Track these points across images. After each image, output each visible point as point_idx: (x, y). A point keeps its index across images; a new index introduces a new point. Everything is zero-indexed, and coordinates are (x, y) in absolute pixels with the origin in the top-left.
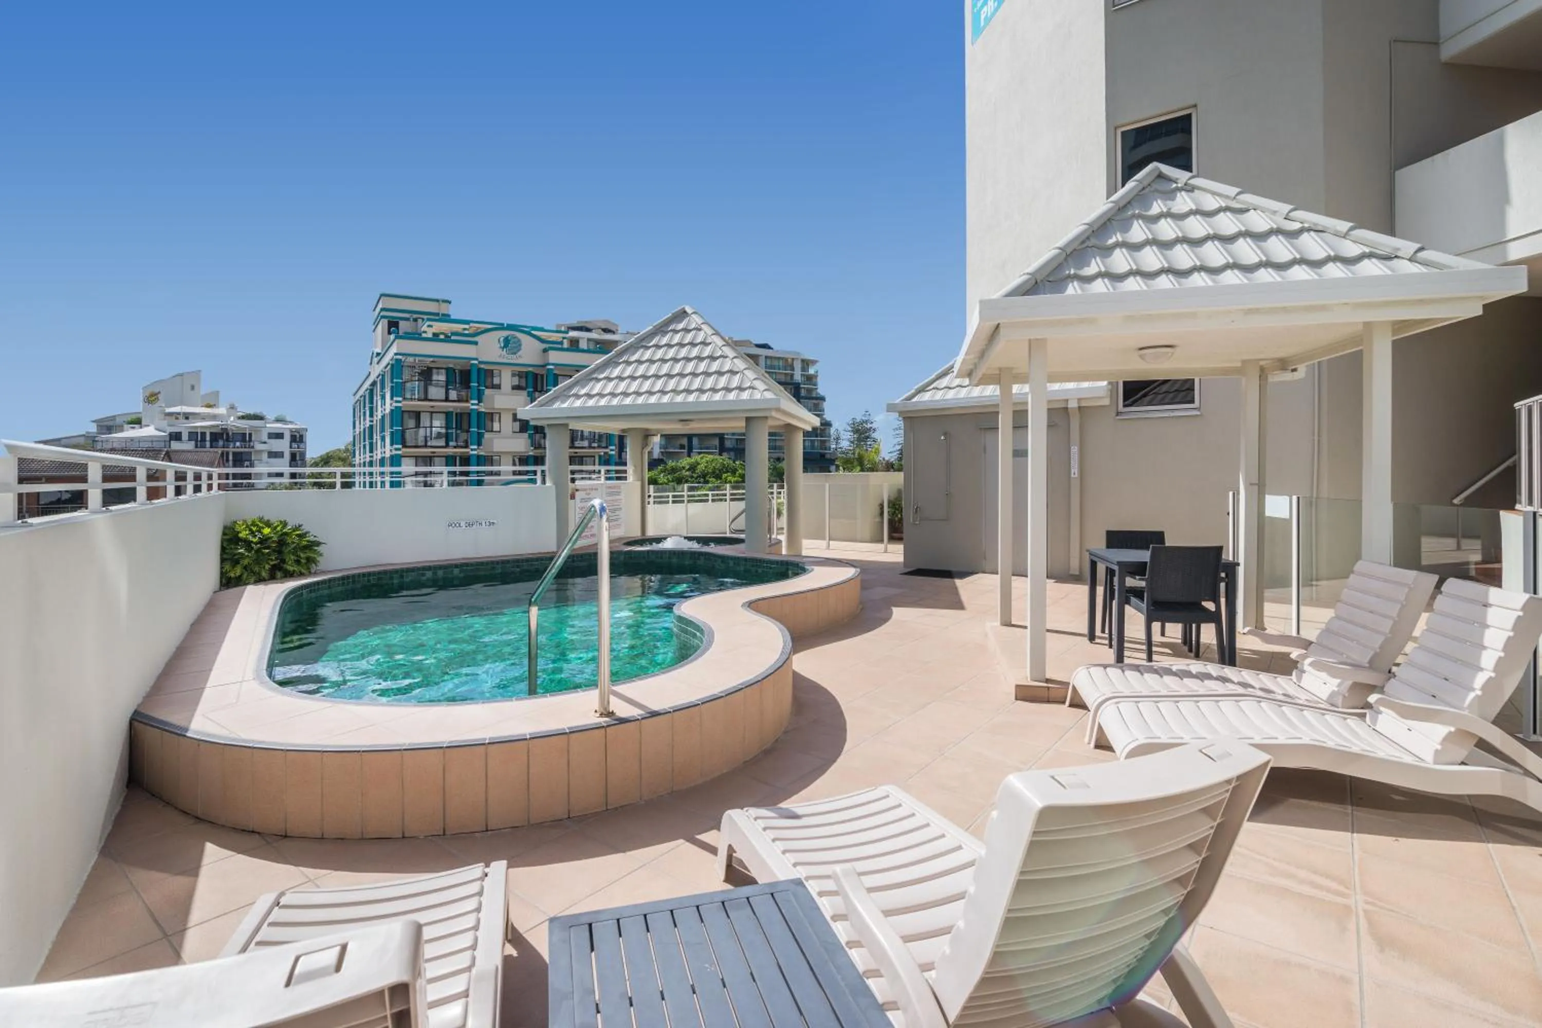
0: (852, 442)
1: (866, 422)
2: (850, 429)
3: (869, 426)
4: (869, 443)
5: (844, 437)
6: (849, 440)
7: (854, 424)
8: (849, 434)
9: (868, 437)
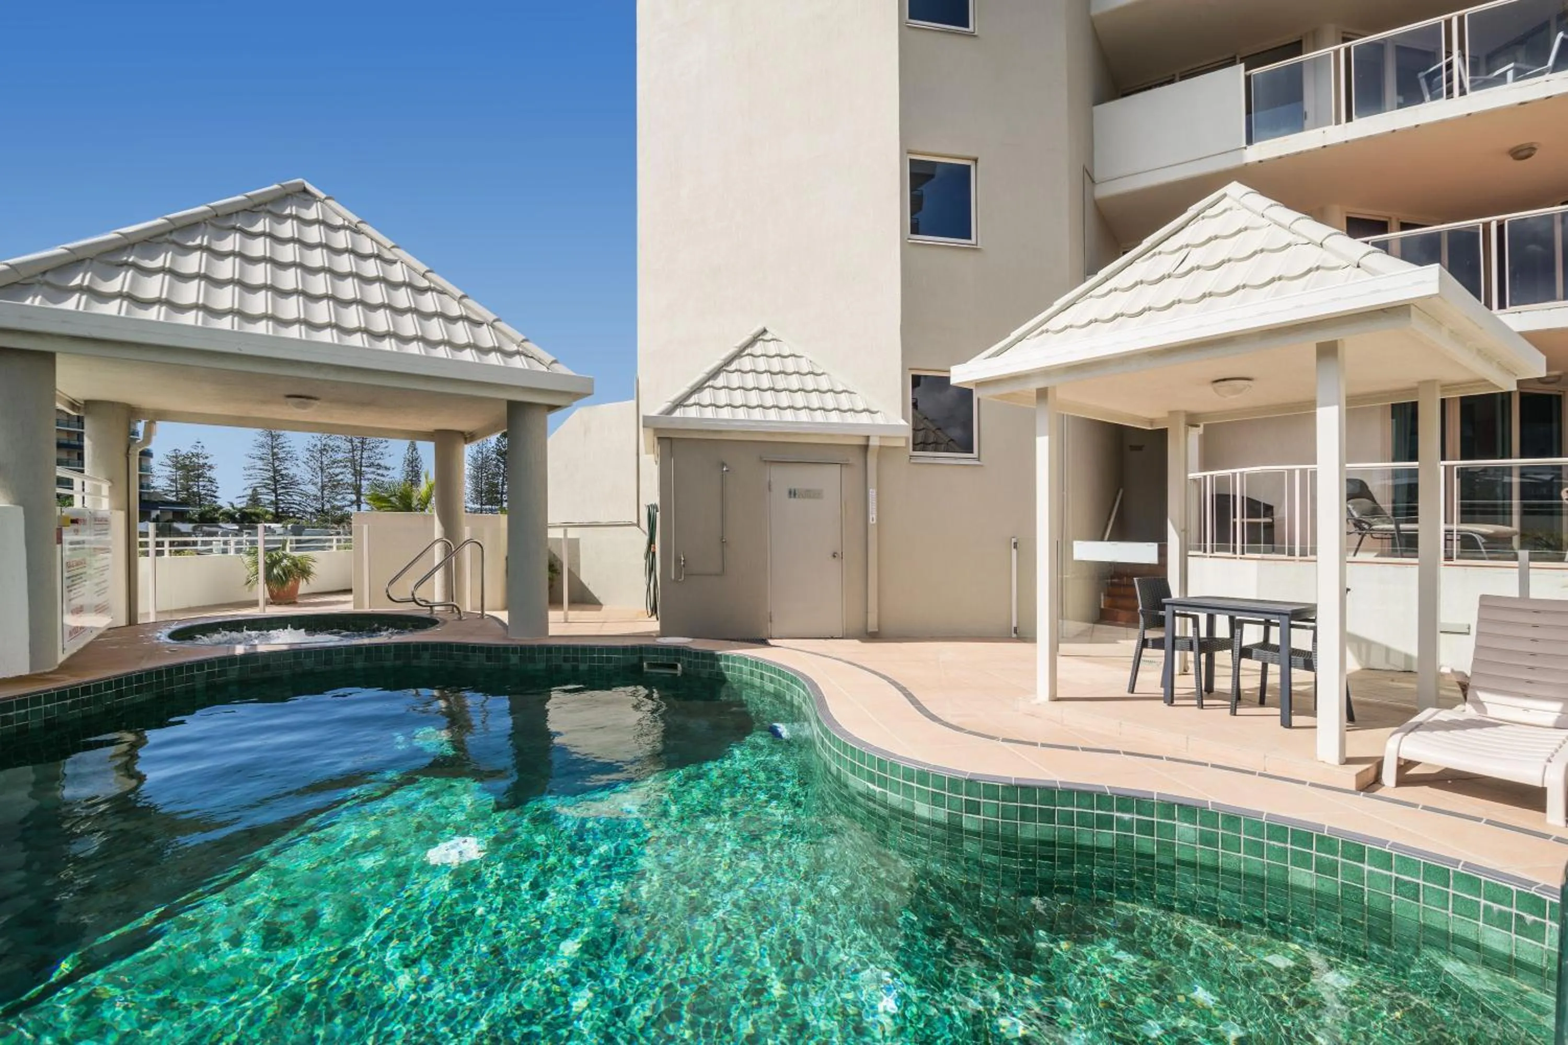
0: (175, 481)
1: (197, 456)
2: (170, 463)
3: (201, 461)
4: (201, 483)
5: (160, 474)
6: (168, 478)
7: (176, 457)
8: (169, 469)
9: (199, 476)
